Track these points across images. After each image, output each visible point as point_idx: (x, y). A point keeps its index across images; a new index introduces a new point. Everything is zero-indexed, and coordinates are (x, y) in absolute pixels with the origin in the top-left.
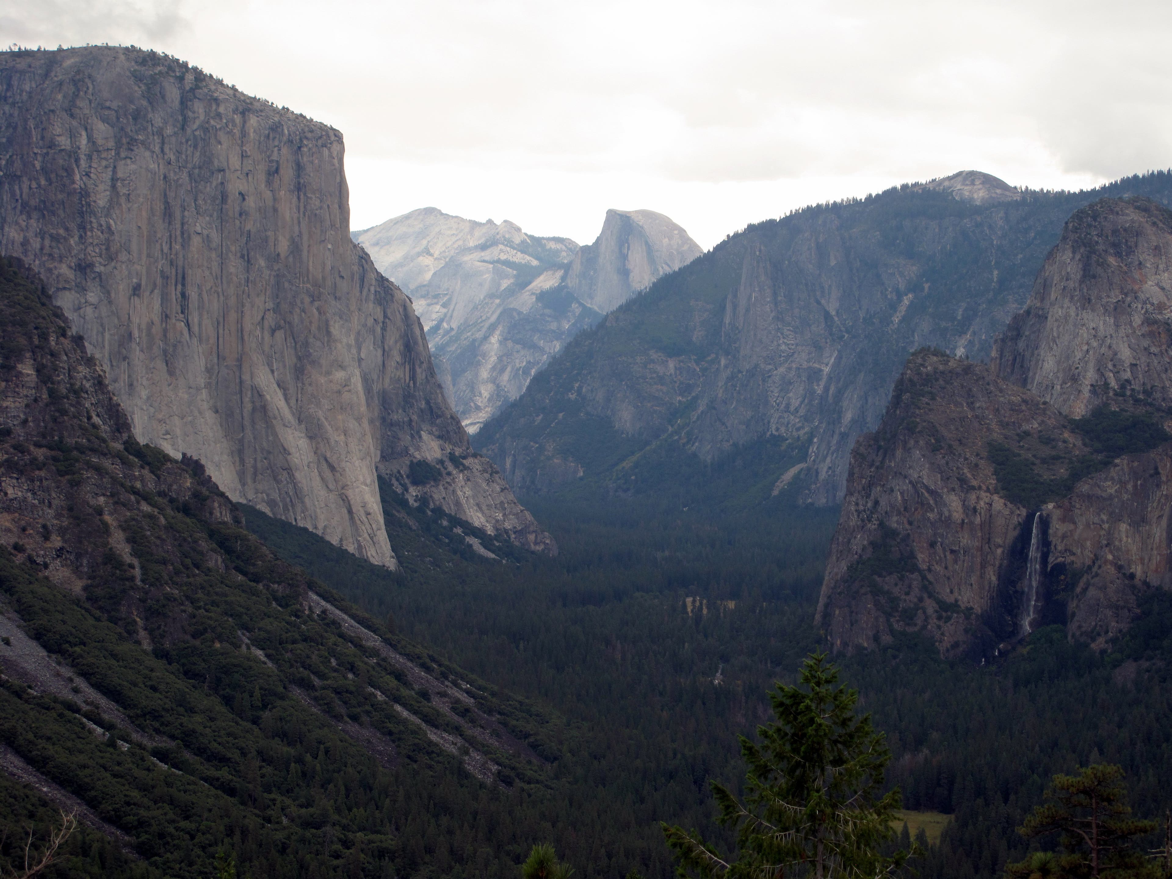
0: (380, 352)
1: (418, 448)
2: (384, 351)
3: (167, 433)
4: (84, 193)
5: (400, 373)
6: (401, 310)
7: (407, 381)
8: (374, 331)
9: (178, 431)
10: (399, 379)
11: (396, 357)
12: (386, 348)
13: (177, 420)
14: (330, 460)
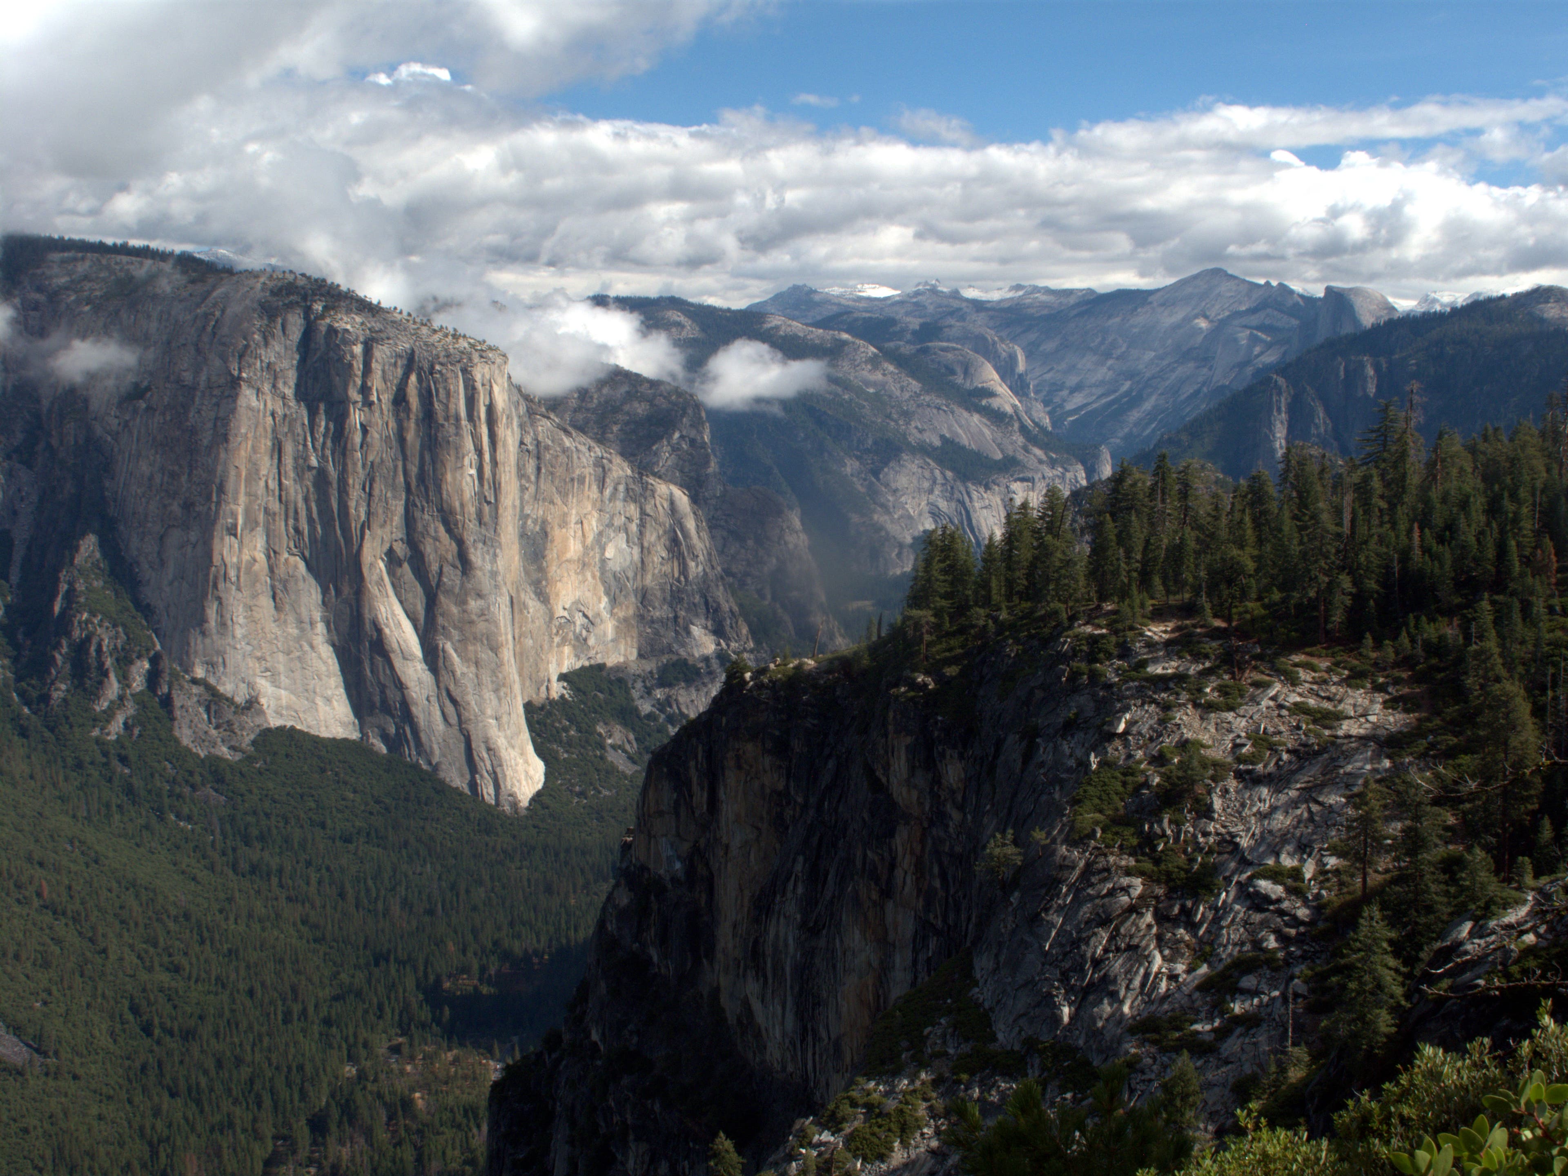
0: (636, 551)
1: (683, 645)
2: (642, 547)
3: (267, 670)
4: (193, 431)
5: (667, 568)
6: (666, 505)
7: (676, 575)
8: (626, 531)
9: (281, 668)
10: (665, 575)
11: (661, 551)
12: (646, 544)
13: (281, 657)
14: (454, 694)
